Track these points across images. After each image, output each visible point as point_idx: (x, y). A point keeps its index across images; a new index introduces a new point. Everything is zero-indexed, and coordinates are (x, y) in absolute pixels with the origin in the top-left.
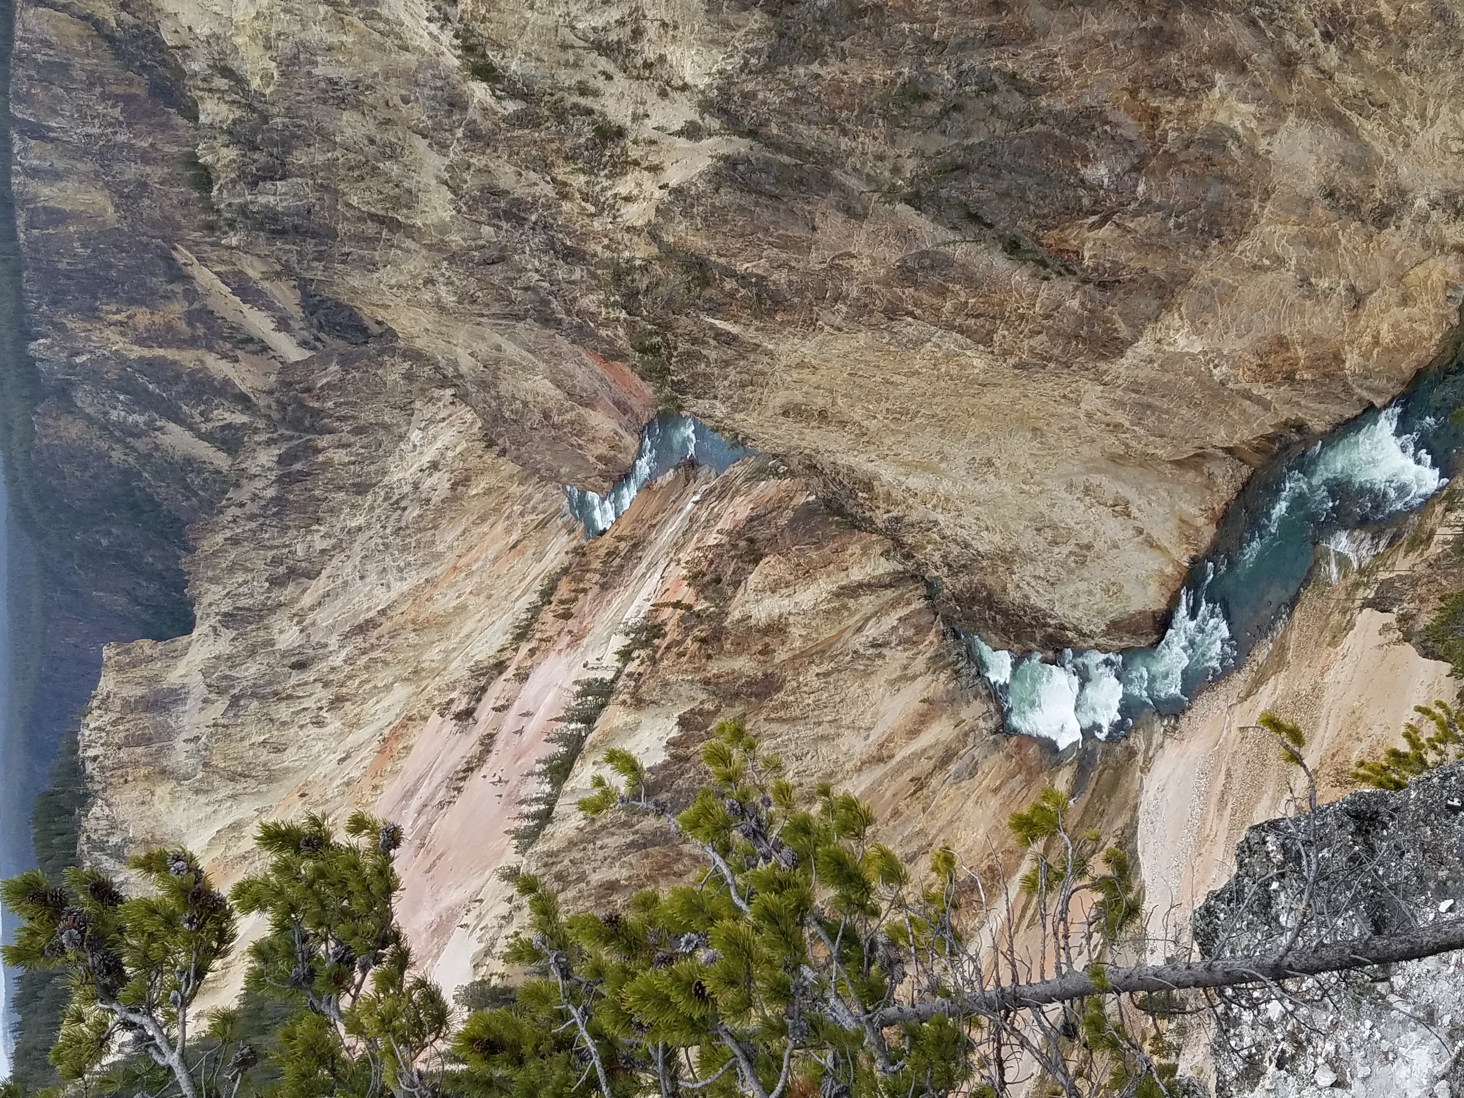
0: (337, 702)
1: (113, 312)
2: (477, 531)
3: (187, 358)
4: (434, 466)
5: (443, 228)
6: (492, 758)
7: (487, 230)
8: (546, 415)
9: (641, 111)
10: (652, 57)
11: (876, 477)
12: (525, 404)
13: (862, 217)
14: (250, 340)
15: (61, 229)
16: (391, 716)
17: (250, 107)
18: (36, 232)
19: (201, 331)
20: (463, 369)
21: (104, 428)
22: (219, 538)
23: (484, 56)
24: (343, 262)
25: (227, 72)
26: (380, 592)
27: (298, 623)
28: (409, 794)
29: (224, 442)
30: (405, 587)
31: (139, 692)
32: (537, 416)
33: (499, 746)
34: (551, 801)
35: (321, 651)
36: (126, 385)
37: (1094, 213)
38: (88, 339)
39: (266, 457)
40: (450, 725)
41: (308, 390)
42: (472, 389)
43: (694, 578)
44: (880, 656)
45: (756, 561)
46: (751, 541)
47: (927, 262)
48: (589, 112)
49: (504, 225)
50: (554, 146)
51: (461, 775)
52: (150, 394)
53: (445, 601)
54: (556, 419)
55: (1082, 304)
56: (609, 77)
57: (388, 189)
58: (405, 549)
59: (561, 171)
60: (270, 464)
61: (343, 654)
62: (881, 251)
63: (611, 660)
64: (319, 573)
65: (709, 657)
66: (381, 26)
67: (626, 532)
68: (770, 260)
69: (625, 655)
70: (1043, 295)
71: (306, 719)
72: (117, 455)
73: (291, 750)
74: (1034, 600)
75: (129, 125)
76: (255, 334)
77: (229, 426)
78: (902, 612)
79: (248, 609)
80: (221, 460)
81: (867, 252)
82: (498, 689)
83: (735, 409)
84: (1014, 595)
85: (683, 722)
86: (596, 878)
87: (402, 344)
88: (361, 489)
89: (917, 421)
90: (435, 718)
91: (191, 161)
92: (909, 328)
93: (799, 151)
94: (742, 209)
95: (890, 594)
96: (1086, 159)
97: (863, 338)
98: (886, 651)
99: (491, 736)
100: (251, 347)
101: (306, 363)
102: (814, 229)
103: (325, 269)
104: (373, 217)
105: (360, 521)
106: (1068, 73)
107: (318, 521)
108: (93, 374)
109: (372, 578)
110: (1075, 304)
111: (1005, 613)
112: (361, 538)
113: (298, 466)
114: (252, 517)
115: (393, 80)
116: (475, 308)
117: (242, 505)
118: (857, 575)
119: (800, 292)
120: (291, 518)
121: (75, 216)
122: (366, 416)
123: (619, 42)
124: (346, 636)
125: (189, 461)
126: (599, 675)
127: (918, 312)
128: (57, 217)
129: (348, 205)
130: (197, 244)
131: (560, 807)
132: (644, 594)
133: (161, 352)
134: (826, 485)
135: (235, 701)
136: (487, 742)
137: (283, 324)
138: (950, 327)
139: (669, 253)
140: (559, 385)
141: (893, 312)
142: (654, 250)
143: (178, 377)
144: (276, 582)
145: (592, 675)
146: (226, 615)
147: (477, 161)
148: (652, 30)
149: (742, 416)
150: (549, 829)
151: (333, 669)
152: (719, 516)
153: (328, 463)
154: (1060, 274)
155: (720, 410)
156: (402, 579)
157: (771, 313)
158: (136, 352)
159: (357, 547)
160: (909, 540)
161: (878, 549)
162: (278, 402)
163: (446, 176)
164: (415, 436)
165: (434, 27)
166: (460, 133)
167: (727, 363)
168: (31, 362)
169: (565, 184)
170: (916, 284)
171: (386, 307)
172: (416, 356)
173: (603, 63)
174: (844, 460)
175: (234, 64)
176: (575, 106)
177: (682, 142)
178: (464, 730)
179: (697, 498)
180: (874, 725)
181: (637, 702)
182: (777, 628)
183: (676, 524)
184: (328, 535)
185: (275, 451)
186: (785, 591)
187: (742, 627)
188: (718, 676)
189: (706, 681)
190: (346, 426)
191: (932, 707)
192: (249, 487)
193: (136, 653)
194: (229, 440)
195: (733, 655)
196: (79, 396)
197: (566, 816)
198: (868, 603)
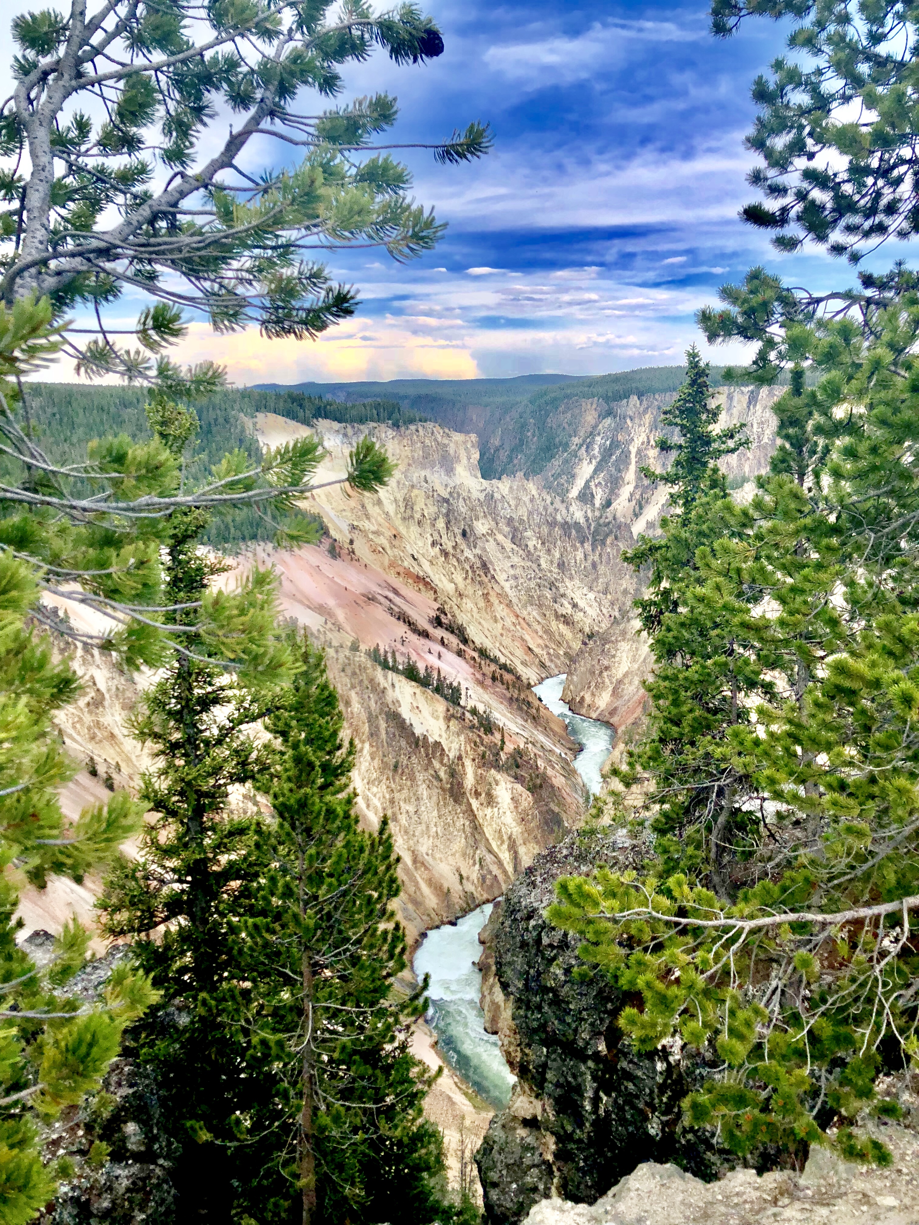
0: (445, 554)
1: (656, 437)
2: (539, 628)
3: (630, 476)
4: (575, 606)
6: (416, 636)
8: (607, 668)
12: (614, 656)
14: (641, 508)
16: (437, 582)
21: (591, 433)
22: (534, 492)
26: (504, 576)
27: (488, 533)
28: (396, 592)
29: (584, 494)
30: (507, 589)
31: (452, 452)
32: (606, 663)
33: (423, 641)
34: (394, 669)
35: (472, 545)
36: (615, 444)
38: (640, 425)
39: (578, 516)
40: (433, 614)
41: (616, 538)
42: (622, 626)
43: (519, 753)
44: (474, 864)
45: (528, 789)
46: (541, 786)
51: (406, 620)
52: (609, 457)
53: (500, 610)
54: (605, 674)
58: (528, 590)
60: (574, 518)
61: (471, 557)
63: (470, 704)
64: (514, 543)
65: (474, 760)
69: (474, 712)
71: (436, 537)
72: (576, 440)
73: (420, 530)
76: (645, 511)
77: (593, 496)
78: (501, 877)
79: (495, 507)
80: (574, 493)
82: (453, 640)
86: (353, 694)
88: (561, 566)
90: (436, 606)
95: (510, 869)
98: (477, 866)
99: (428, 636)
100: (638, 508)
101: (631, 537)
105: (544, 565)
107: (543, 543)
108: (620, 428)
109: (512, 572)
112: (534, 566)
113: (574, 532)
114: (545, 509)
117: (552, 504)
118: (522, 850)
120: (545, 530)
122: (602, 569)
124: (480, 558)
125: (573, 476)
126: (463, 697)
131: (391, 674)
132: (508, 723)
133: (633, 463)
135: (447, 501)
136: (425, 634)
137: (650, 526)
140: (626, 675)
143: (620, 471)
144: (510, 521)
145: (463, 692)
146: (492, 496)
150: (379, 669)
151: (463, 551)
152: (553, 768)
153: (576, 549)
156: (511, 588)
158: (633, 450)
159: (529, 564)
162: (610, 522)
164: (591, 595)
168: (627, 397)
178: (431, 621)
179: (563, 755)
180: (434, 858)
181: (449, 718)
182: (491, 801)
183: (548, 743)
184: (535, 548)
185: (582, 521)
186: (512, 806)
187: (491, 780)
188: (463, 765)
189: (460, 758)
190: (596, 558)
191: (445, 894)
192: (562, 507)
193: (473, 451)
194: (586, 497)
195: (476, 774)
196: (608, 421)
197: (386, 677)
198: (505, 856)
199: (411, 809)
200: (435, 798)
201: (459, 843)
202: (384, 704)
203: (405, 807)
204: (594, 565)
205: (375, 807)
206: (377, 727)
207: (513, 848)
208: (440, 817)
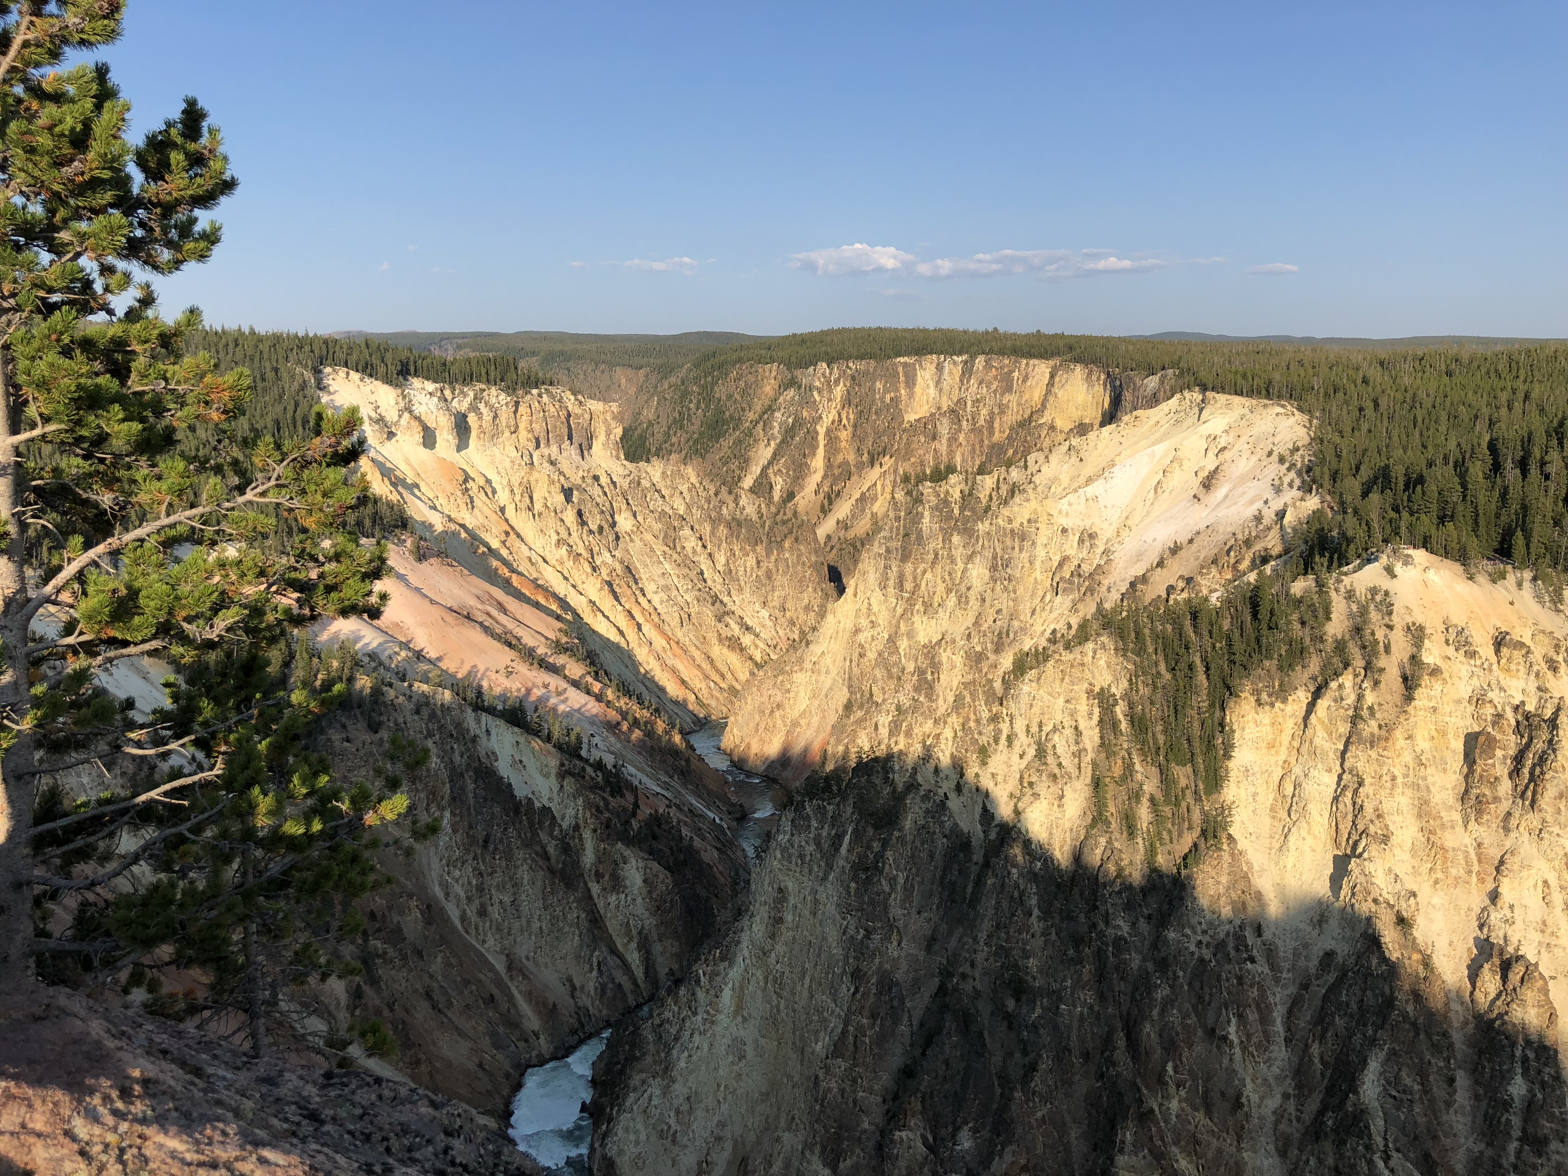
1: (849, 416)
2: (696, 654)
3: (818, 462)
4: (744, 626)
5: (910, 635)
6: (528, 666)
7: (910, 667)
8: (779, 706)
9: (1000, 779)
10: (1037, 789)
11: (731, 964)
12: (788, 691)
13: (928, 949)
14: (831, 503)
15: (902, 385)
17: (987, 509)
18: (900, 369)
19: (836, 472)
20: (812, 647)
21: (770, 407)
22: (694, 479)
23: (1031, 668)
24: (885, 567)
25: (1012, 493)
26: (653, 586)
27: (632, 531)
29: (761, 484)
30: (657, 603)
32: (778, 699)
33: (538, 672)
34: (491, 710)
35: (611, 546)
36: (799, 422)
37: (935, 1139)
38: (830, 400)
39: (750, 511)
40: (552, 636)
41: (797, 539)
42: (799, 653)
43: (656, 820)
44: (591, 970)
45: (668, 868)
46: (685, 863)
47: (895, 1003)
48: (996, 741)
49: (915, 678)
50: (972, 717)
51: (514, 644)
52: (792, 438)
54: (777, 714)
55: (865, 1131)
56: (1021, 757)
57: (937, 599)
59: (954, 720)
60: (745, 513)
62: (904, 965)
63: (595, 755)
64: (667, 545)
65: (595, 831)
66: (1048, 597)
67: (693, 766)
68: (895, 878)
69: (599, 765)
70: (872, 1099)
71: (563, 534)
72: (751, 415)
73: (541, 525)
74: (632, 1097)
75: (972, 430)
76: (836, 506)
77: (771, 487)
78: (627, 986)
80: (748, 482)
81: (903, 954)
82: (578, 670)
83: (784, 850)
84: (636, 1080)
85: (546, 810)
87: (829, 606)
89: (775, 997)
91: (951, 469)
92: (845, 990)
93: (974, 901)
94: (931, 855)
95: (639, 973)
96: (975, 1131)
97: (837, 951)
98: (595, 973)
99: (542, 665)
100: (826, 502)
101: (816, 539)
102: (919, 913)
103: (880, 555)
104: (917, 587)
106: (1039, 1115)
107: (704, 545)
108: (806, 401)
109: (663, 581)
110: (866, 1125)
111: (622, 1072)
113: (743, 531)
115: (1011, 603)
116: (855, 657)
117: (716, 494)
118: (657, 948)
119: (872, 902)
120: (707, 528)
121: (911, 395)
122: (778, 579)
123: (1046, 764)
125: (747, 461)
126: (585, 746)
127: (858, 996)
128: (911, 382)
129: (924, 572)
130: (896, 471)
131: (484, 717)
132: (645, 779)
133: (821, 446)
134: (725, 923)
136: (537, 662)
137: (843, 525)
138: (846, 1023)
139: (898, 798)
140: (803, 715)
141: (857, 975)
142: (900, 788)
143: (804, 456)
144: (661, 516)
145: (585, 740)
146: (639, 483)
147: (958, 660)
148: (1055, 789)
149: (779, 856)
151: (597, 554)
152: (703, 838)
153: (746, 554)
154: (888, 1112)
155: (783, 838)
156: (662, 602)
157: (855, 878)
158: (821, 430)
160: (682, 991)
161: (675, 967)
162: (790, 520)
163: (948, 638)
164: (764, 613)
165: (1047, 634)
166: (978, 649)
167: (818, 844)
168: (814, 363)
169: (945, 723)
170: (880, 993)
171: (855, 595)
172: (822, 614)
173: (1031, 752)
174: (745, 938)
175: (1018, 499)
176: (1000, 731)
177: (978, 810)
178: (549, 645)
179: (718, 821)
180: (537, 964)
181: (562, 775)
182: (617, 884)
183: (698, 805)
184: (694, 552)
185: (755, 517)
186: (644, 891)
187: (617, 857)
188: (581, 838)
189: (577, 828)
190: (771, 566)
191: (549, 1012)
192: (729, 499)
193: (613, 424)
194: (762, 487)
195: (596, 849)
196: (791, 393)
197: (478, 721)
198: (634, 958)
199: (507, 899)
200: (539, 884)
201: (572, 942)
202: (473, 757)
203: (497, 896)
204: (769, 575)
205: (457, 897)
206: (463, 789)
207: (644, 946)
208: (546, 908)
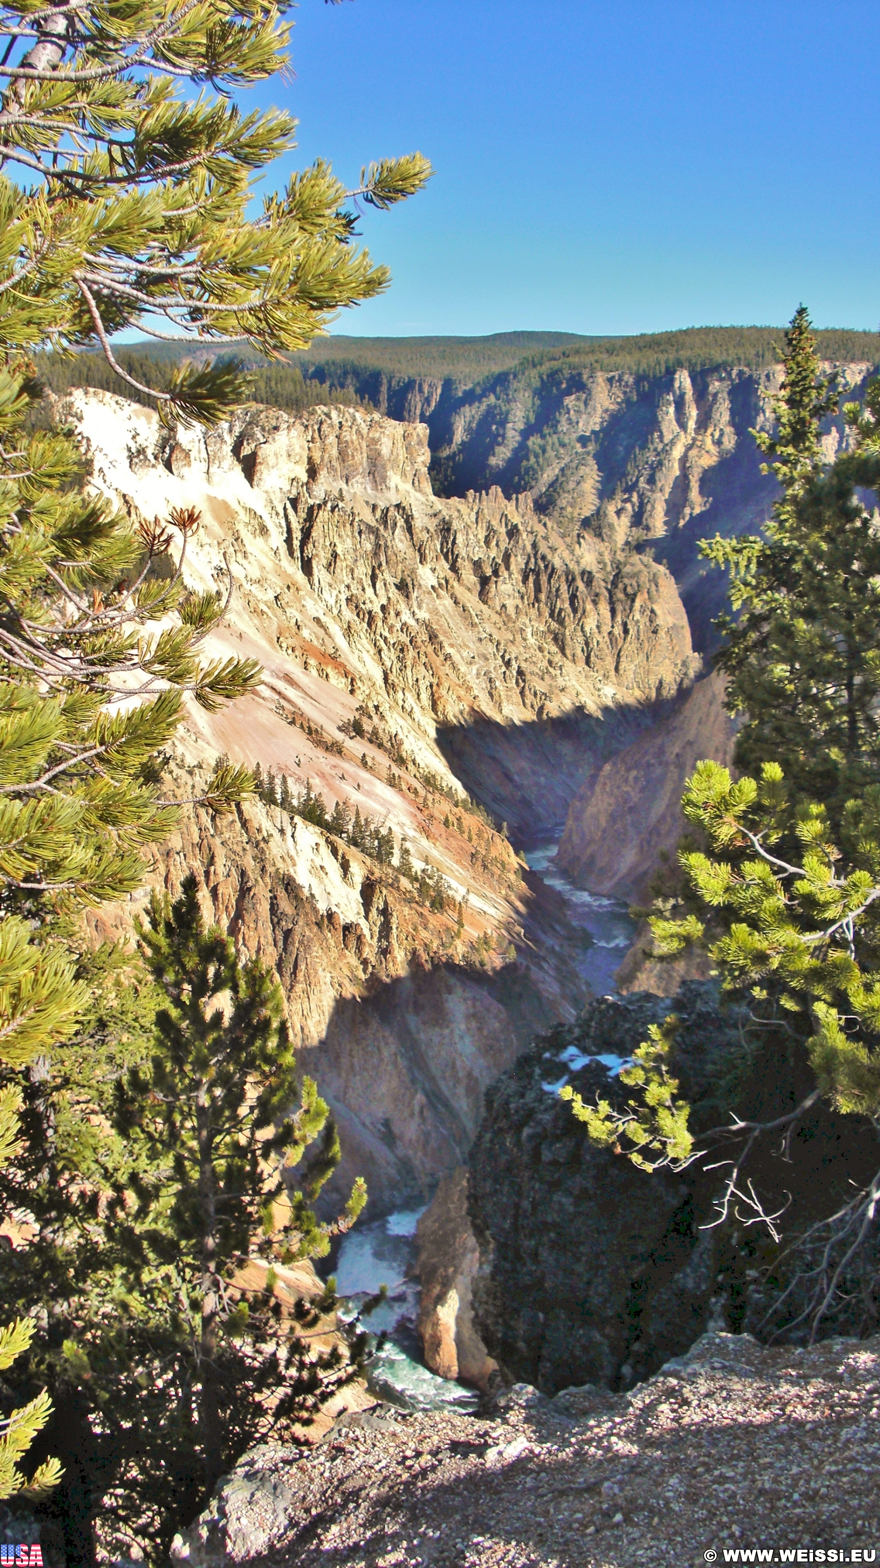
6: (320, 753)
12: (643, 790)
16: (356, 663)
20: (674, 734)
26: (466, 656)
27: (440, 585)
28: (288, 679)
30: (471, 678)
31: (385, 452)
35: (415, 604)
39: (589, 560)
40: (351, 716)
51: (306, 725)
60: (583, 562)
61: (411, 622)
64: (485, 602)
69: (415, 875)
71: (355, 589)
73: (328, 577)
79: (454, 542)
82: (382, 760)
88: (560, 641)
90: (354, 703)
99: (340, 752)
105: (531, 640)
109: (480, 649)
113: (581, 587)
114: (534, 546)
117: (546, 538)
124: (427, 626)
132: (469, 895)
135: (371, 530)
136: (335, 749)
144: (477, 565)
145: (396, 845)
146: (450, 523)
150: (261, 803)
151: (398, 614)
158: (679, 456)
182: (439, 1018)
184: (519, 611)
185: (595, 568)
186: (473, 1027)
193: (420, 450)
197: (270, 818)
201: (390, 1082)
202: (268, 862)
206: (257, 897)
